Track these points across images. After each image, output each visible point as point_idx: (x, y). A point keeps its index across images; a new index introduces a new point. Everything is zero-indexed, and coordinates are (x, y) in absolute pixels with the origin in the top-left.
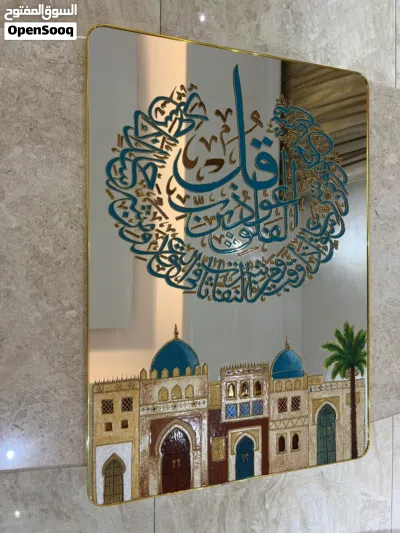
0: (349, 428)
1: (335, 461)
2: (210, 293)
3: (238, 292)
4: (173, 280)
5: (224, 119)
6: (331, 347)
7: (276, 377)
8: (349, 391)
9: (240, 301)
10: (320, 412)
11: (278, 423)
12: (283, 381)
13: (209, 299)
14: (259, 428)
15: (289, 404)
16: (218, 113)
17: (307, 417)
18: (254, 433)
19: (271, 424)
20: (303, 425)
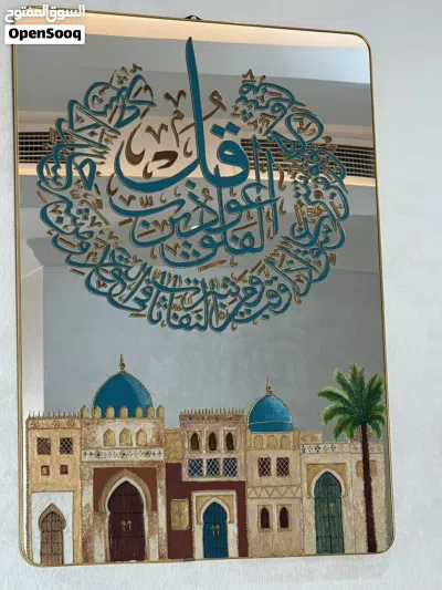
0: (362, 509)
1: (342, 551)
2: (164, 317)
3: (200, 317)
4: (116, 299)
5: (176, 104)
6: (331, 395)
7: (253, 428)
8: (360, 458)
9: (203, 328)
10: (318, 482)
11: (258, 490)
12: (265, 436)
13: (163, 325)
14: (234, 493)
15: (273, 467)
16: (168, 96)
17: (299, 486)
18: (228, 500)
19: (249, 490)
20: (294, 498)
